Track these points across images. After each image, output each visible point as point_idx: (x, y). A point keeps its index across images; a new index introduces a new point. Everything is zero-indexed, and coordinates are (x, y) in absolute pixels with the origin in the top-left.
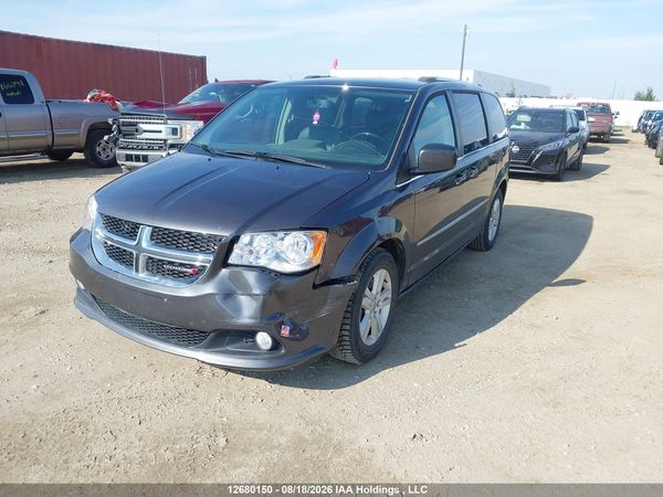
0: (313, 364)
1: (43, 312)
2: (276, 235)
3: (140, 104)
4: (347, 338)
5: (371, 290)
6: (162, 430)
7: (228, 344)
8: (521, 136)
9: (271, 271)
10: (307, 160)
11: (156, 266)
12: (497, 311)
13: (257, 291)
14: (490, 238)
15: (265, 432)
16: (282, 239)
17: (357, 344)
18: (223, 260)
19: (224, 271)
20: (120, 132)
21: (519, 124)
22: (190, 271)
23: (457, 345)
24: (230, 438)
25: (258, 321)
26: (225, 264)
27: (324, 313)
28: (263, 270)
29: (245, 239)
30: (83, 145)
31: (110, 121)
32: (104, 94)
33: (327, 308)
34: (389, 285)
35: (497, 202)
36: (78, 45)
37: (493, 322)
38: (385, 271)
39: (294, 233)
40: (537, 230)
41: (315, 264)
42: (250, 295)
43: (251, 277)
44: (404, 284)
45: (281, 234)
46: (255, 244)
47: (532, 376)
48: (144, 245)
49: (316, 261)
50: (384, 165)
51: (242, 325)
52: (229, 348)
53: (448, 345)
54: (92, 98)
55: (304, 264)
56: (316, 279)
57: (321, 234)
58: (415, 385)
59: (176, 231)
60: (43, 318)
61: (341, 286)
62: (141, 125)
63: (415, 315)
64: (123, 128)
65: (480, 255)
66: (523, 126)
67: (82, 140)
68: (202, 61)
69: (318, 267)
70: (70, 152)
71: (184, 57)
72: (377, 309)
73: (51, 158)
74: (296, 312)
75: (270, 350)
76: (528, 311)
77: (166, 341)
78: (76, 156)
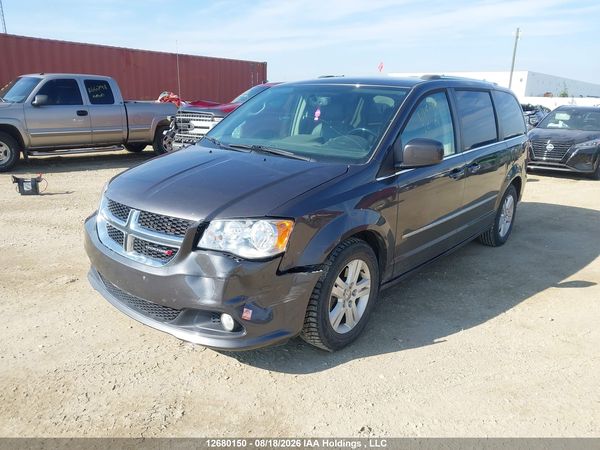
0: (286, 347)
1: (73, 281)
2: (244, 222)
3: (196, 104)
4: (314, 325)
5: (344, 279)
6: (130, 397)
7: (198, 322)
8: (556, 135)
9: (236, 257)
10: (296, 153)
11: (140, 246)
12: (490, 308)
13: (221, 275)
14: (502, 234)
15: (221, 408)
16: (251, 226)
17: (325, 330)
18: (193, 244)
19: (193, 254)
20: (176, 128)
21: (557, 122)
22: (166, 252)
23: (436, 341)
24: (187, 410)
25: (220, 303)
26: (195, 248)
27: (288, 300)
28: (227, 255)
29: (216, 224)
30: (152, 139)
31: (169, 118)
32: (172, 96)
33: (291, 294)
34: (367, 275)
35: (510, 199)
36: (159, 54)
37: (482, 319)
38: (361, 262)
39: (262, 221)
40: (557, 228)
41: (280, 252)
42: (214, 278)
43: (217, 260)
44: (387, 276)
45: (249, 222)
46: (226, 230)
47: (507, 378)
48: (133, 226)
49: (282, 248)
50: (366, 159)
51: (207, 306)
52: (198, 326)
53: (427, 340)
54: (163, 99)
55: (270, 252)
56: (281, 267)
57: (288, 223)
58: (382, 377)
59: (157, 215)
60: (72, 286)
61: (305, 274)
62: (192, 122)
63: (403, 307)
64: (178, 124)
65: (488, 251)
66: (560, 125)
67: (151, 134)
68: (263, 66)
69: (282, 254)
70: (144, 145)
71: (248, 63)
72: (353, 299)
73: (128, 149)
74: (260, 296)
75: (234, 330)
76: (523, 310)
77: (147, 315)
78: (149, 148)
